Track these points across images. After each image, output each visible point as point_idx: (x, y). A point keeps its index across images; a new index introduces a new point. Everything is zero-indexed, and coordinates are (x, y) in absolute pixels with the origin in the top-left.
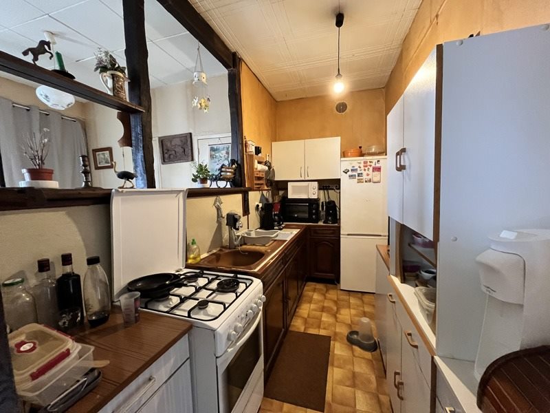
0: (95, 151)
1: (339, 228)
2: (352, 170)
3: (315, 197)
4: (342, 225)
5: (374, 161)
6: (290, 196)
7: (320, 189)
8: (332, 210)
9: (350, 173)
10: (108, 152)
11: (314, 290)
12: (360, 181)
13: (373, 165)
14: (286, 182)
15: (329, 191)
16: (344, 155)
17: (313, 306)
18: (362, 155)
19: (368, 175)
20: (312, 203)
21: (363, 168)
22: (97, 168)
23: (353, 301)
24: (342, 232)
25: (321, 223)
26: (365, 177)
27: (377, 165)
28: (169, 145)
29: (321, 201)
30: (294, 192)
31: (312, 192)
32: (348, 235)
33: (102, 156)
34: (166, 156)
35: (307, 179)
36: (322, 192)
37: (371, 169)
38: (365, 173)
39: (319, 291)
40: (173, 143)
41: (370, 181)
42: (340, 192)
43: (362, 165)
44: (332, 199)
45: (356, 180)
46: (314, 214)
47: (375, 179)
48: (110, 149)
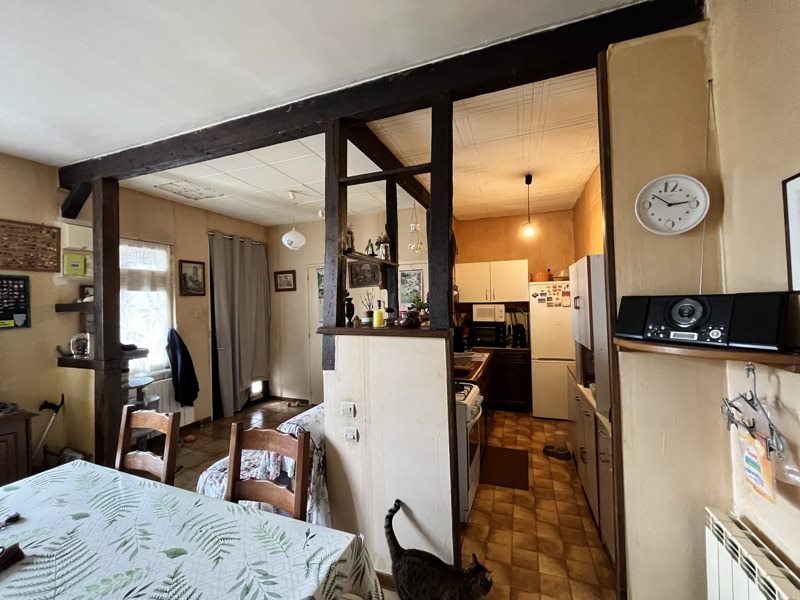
0: (276, 273)
1: (529, 353)
2: (542, 294)
3: (502, 320)
4: (533, 349)
5: (564, 286)
6: (476, 318)
7: (506, 311)
8: (522, 334)
9: (539, 297)
10: (291, 275)
11: (505, 417)
12: (549, 305)
13: (562, 289)
14: (471, 305)
15: (517, 314)
16: (531, 279)
17: (505, 430)
18: (551, 278)
19: (557, 299)
20: (499, 326)
21: (552, 293)
22: (277, 290)
23: (546, 426)
24: (533, 356)
25: (508, 348)
26: (554, 301)
27: (567, 290)
28: (358, 269)
29: (508, 323)
30: (479, 315)
31: (500, 315)
32: (540, 359)
33: (284, 279)
34: (355, 280)
35: (493, 301)
36: (508, 314)
37: (561, 293)
38: (554, 298)
39: (510, 418)
40: (363, 268)
41: (560, 305)
42: (528, 316)
43: (551, 289)
44: (520, 322)
45: (545, 304)
46: (501, 338)
47: (565, 303)
48: (293, 272)
